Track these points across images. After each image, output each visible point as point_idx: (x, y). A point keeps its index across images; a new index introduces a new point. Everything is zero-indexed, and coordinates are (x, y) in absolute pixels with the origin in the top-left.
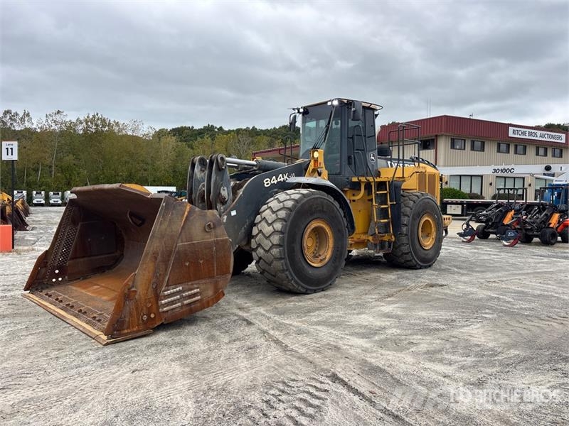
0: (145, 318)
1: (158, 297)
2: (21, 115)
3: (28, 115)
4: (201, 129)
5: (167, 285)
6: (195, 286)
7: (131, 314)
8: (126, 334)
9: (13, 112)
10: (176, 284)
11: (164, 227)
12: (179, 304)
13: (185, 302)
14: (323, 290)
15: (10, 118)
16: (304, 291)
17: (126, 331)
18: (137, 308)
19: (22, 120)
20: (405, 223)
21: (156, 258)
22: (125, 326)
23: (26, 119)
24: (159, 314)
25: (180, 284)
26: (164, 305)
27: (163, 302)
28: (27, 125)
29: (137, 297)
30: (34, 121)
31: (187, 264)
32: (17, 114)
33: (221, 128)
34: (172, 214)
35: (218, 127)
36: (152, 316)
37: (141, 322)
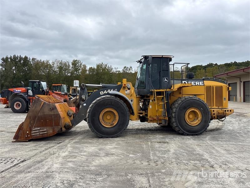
0: (26, 136)
1: (31, 130)
2: (129, 68)
3: (131, 68)
4: (206, 66)
5: (34, 127)
6: (45, 128)
7: (21, 134)
8: (19, 140)
9: (127, 67)
10: (38, 127)
11: (33, 108)
12: (38, 134)
13: (41, 133)
14: (112, 138)
15: (126, 69)
16: (101, 137)
17: (19, 139)
18: (23, 133)
19: (130, 69)
20: (174, 111)
21: (30, 118)
22: (20, 137)
23: (131, 69)
24: (31, 136)
25: (39, 127)
26: (33, 133)
27: (32, 132)
28: (131, 71)
29: (23, 129)
30: (133, 70)
31: (42, 121)
32: (128, 68)
33: (216, 64)
34: (36, 105)
35: (215, 64)
36: (29, 136)
37: (25, 137)
